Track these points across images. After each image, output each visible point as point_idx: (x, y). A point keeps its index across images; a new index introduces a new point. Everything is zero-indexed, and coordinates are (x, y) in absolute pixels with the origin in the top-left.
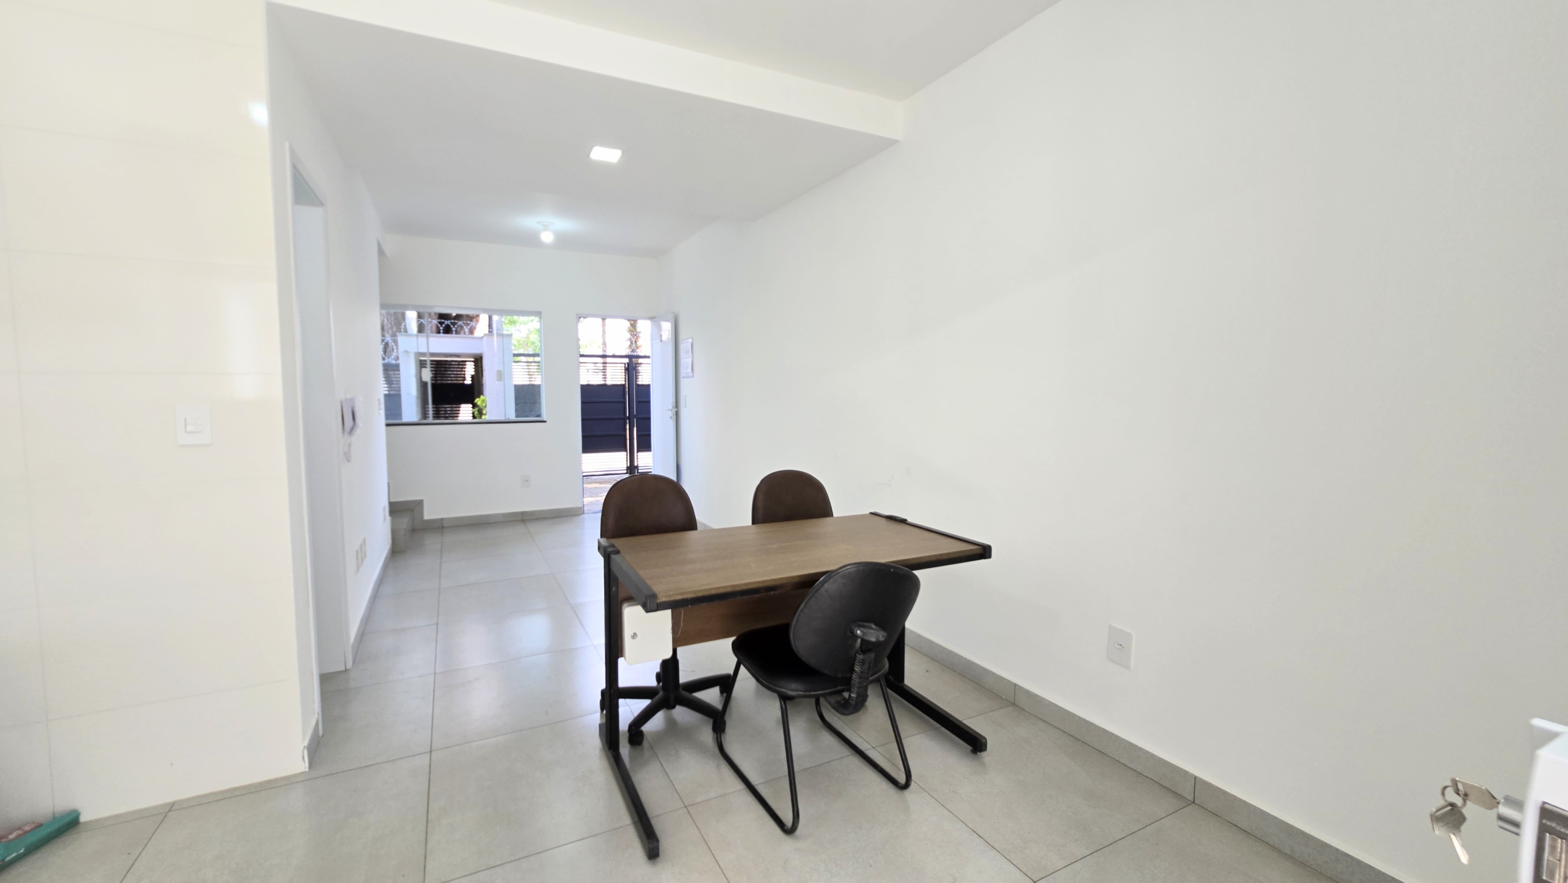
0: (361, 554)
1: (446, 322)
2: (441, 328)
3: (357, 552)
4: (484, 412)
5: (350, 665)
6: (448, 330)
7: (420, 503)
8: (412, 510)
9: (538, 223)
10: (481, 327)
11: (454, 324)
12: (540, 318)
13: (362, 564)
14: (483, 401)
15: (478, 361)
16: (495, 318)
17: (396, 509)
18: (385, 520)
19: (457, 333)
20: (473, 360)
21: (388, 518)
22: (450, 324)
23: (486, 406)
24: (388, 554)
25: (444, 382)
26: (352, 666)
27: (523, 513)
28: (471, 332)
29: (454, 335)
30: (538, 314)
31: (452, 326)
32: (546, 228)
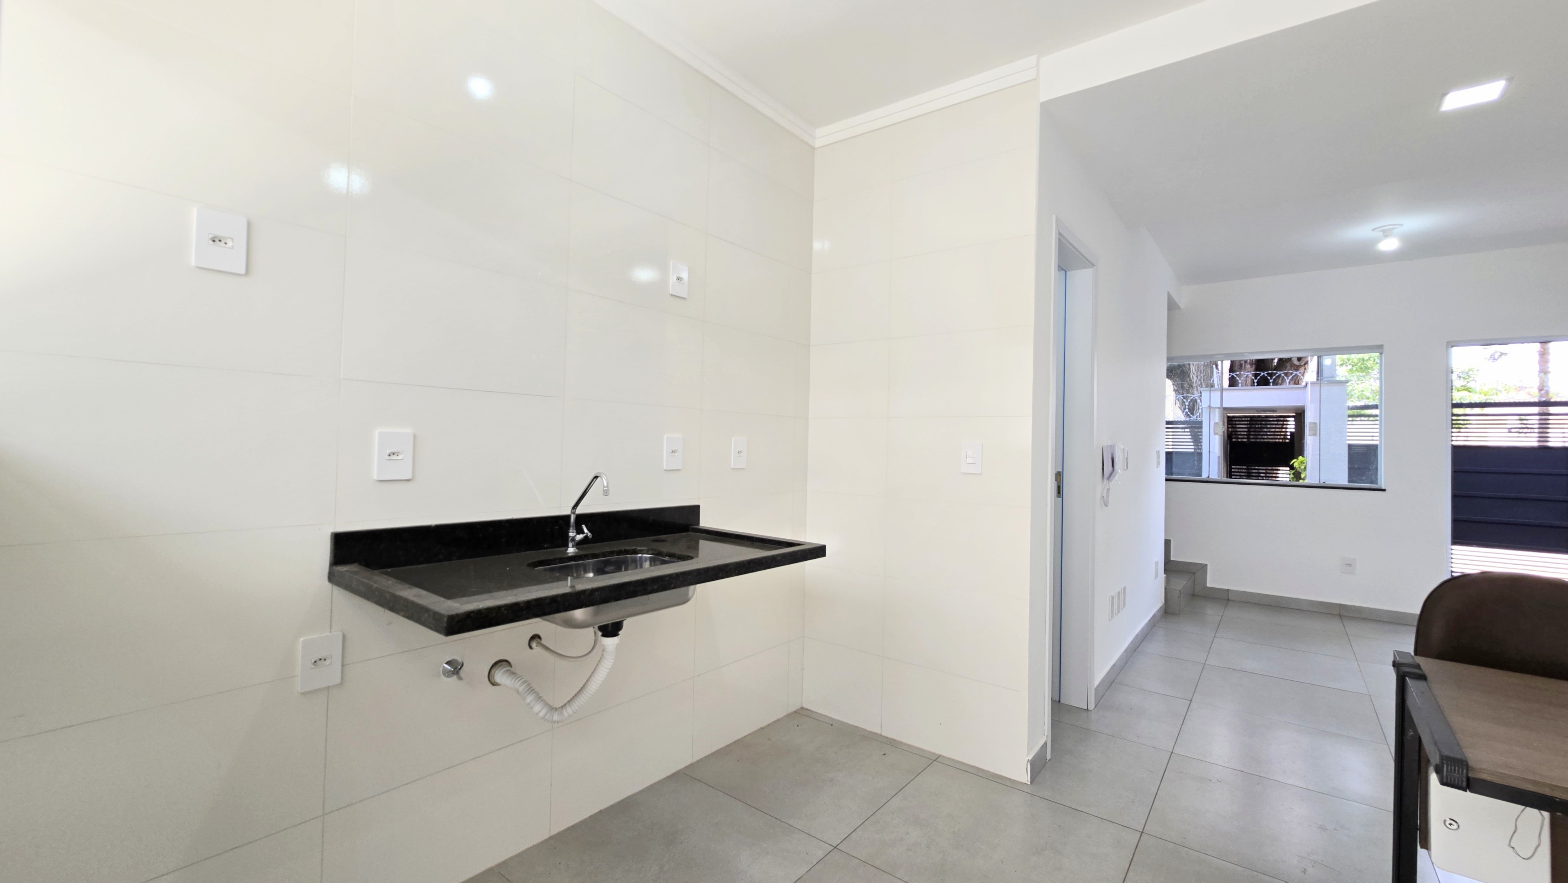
0: (1119, 601)
1: (1262, 374)
2: (1256, 381)
3: (1113, 598)
4: (1303, 476)
5: (1092, 706)
6: (1264, 382)
7: (1204, 567)
8: (1195, 573)
9: (1373, 230)
10: (1310, 375)
11: (1271, 375)
12: (1381, 354)
13: (1119, 612)
14: (1302, 462)
15: (1300, 415)
16: (1327, 361)
17: (1171, 567)
18: (1157, 576)
19: (1275, 383)
20: (1294, 414)
21: (1162, 575)
22: (1266, 375)
23: (1305, 468)
24: (1158, 611)
25: (1259, 440)
26: (1094, 709)
27: (1341, 606)
28: (1296, 381)
29: (1271, 386)
30: (1379, 348)
31: (1269, 378)
32: (1386, 233)
